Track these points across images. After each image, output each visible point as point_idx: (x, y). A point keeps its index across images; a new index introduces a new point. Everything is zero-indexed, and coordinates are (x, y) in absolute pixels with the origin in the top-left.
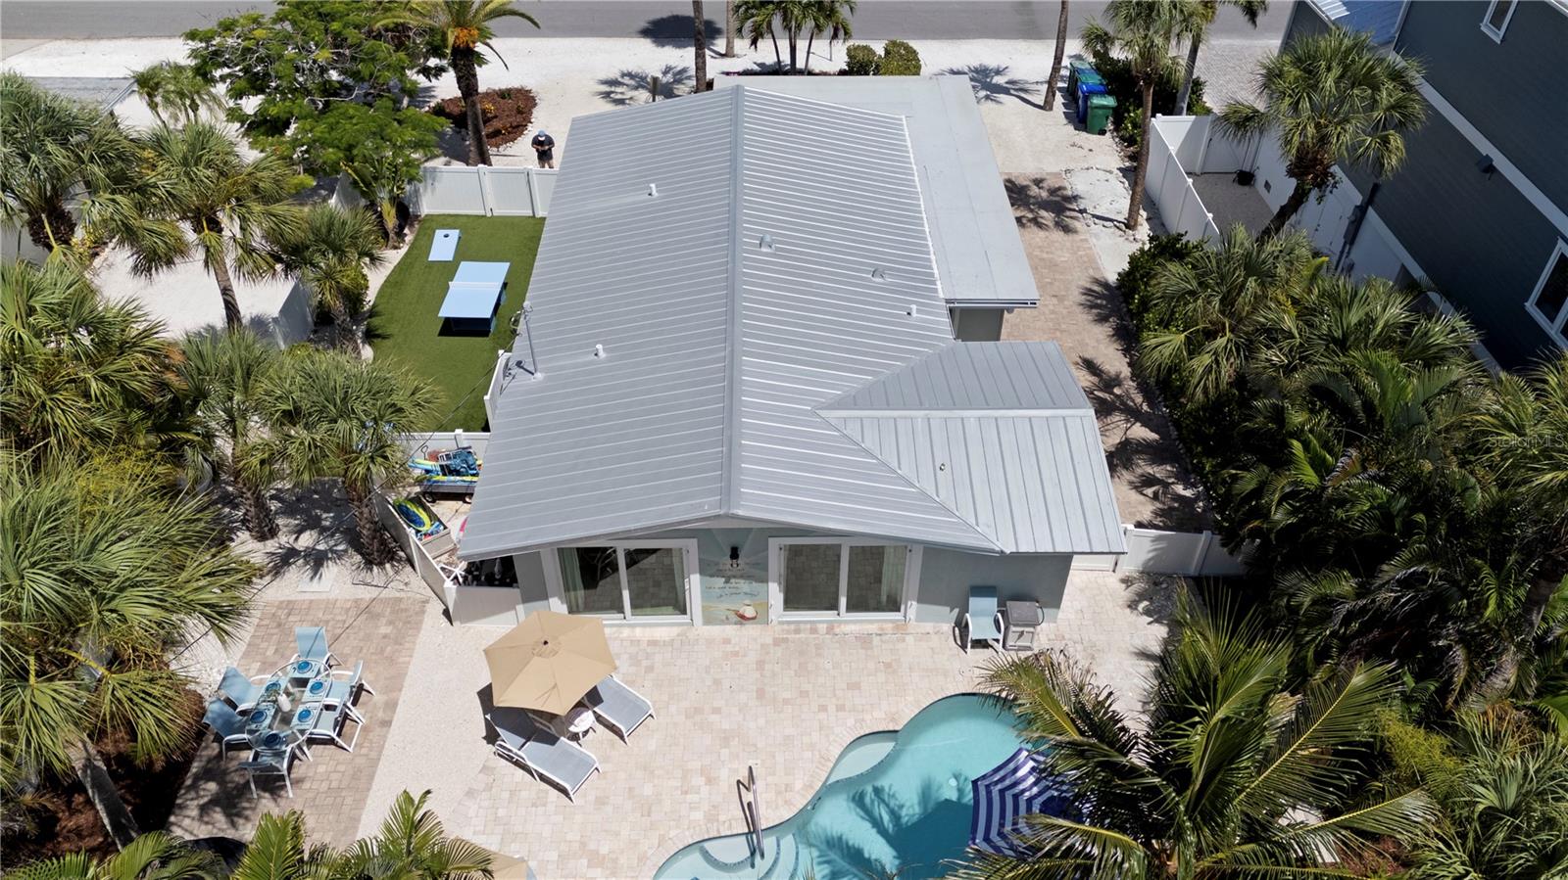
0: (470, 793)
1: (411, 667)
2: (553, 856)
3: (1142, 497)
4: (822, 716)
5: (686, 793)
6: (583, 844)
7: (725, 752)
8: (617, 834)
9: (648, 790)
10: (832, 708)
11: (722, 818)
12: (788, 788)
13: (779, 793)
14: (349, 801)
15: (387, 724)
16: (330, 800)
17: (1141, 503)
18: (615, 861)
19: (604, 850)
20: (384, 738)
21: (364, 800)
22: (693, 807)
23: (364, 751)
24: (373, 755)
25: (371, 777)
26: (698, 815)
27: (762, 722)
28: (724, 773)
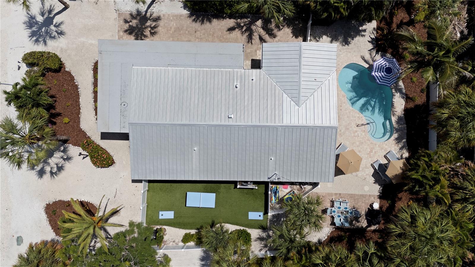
0: (357, 176)
1: (326, 192)
2: (370, 159)
3: (283, 30)
4: (343, 110)
5: (359, 136)
6: (368, 154)
7: (350, 129)
8: (366, 148)
9: (358, 143)
10: (341, 108)
11: (364, 129)
12: (359, 117)
13: (359, 119)
14: (357, 197)
15: (340, 194)
16: (356, 201)
17: (284, 30)
18: (371, 148)
19: (369, 150)
20: (343, 194)
21: (357, 195)
22: (361, 135)
23: (346, 197)
24: (347, 195)
25: (352, 194)
26: (363, 134)
27: (344, 122)
28: (355, 129)
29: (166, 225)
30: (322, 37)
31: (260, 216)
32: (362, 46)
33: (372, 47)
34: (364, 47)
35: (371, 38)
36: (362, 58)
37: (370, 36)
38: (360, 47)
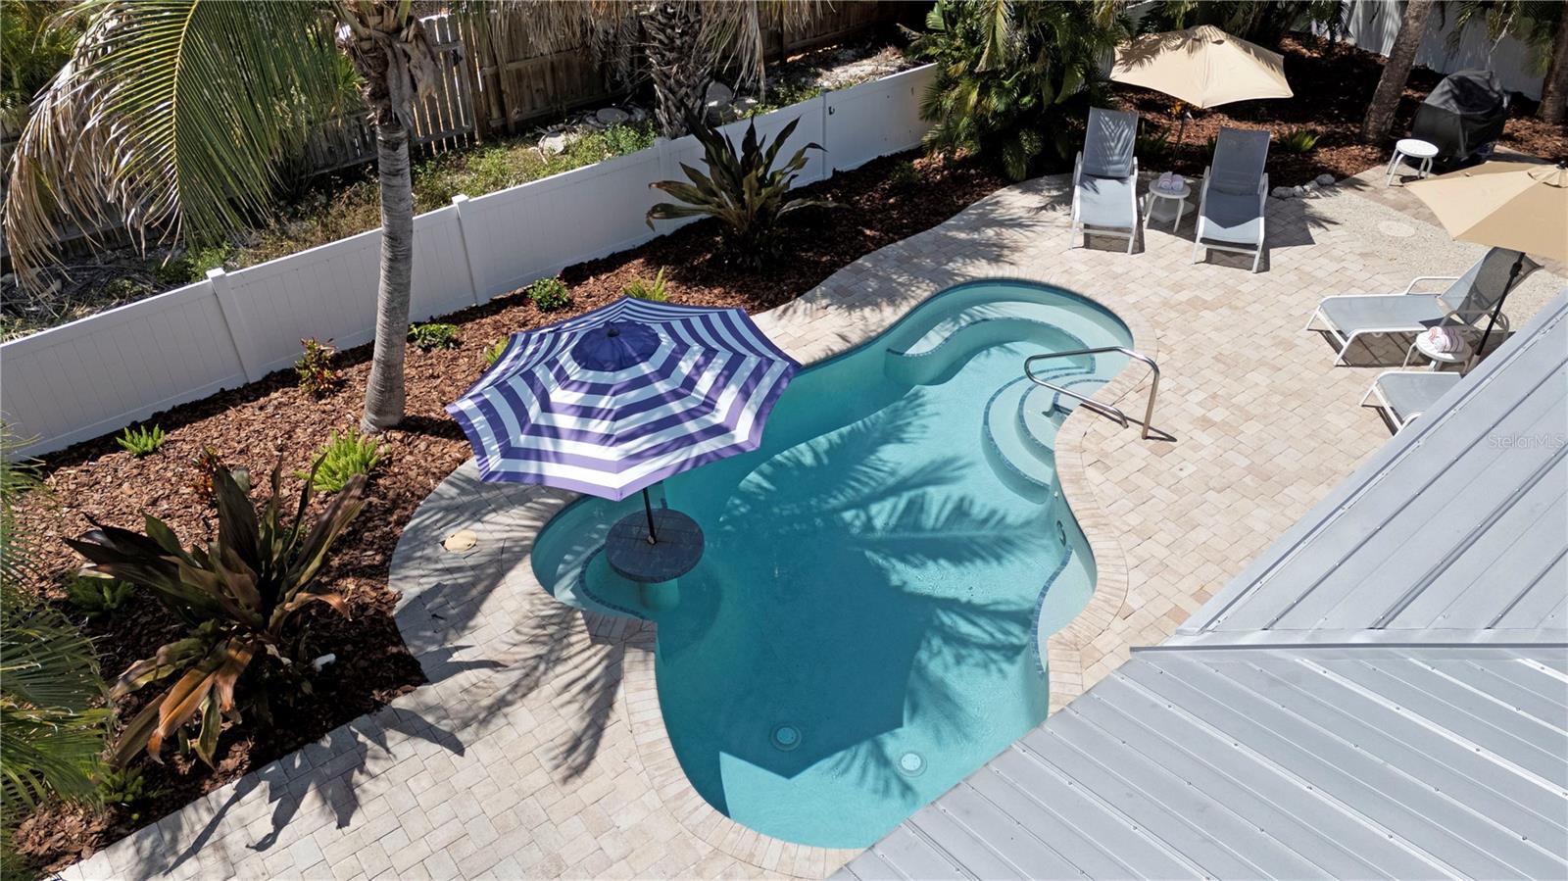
32: (442, 836)
33: (394, 738)
34: (443, 812)
35: (280, 821)
36: (591, 755)
37: (262, 846)
38: (468, 848)
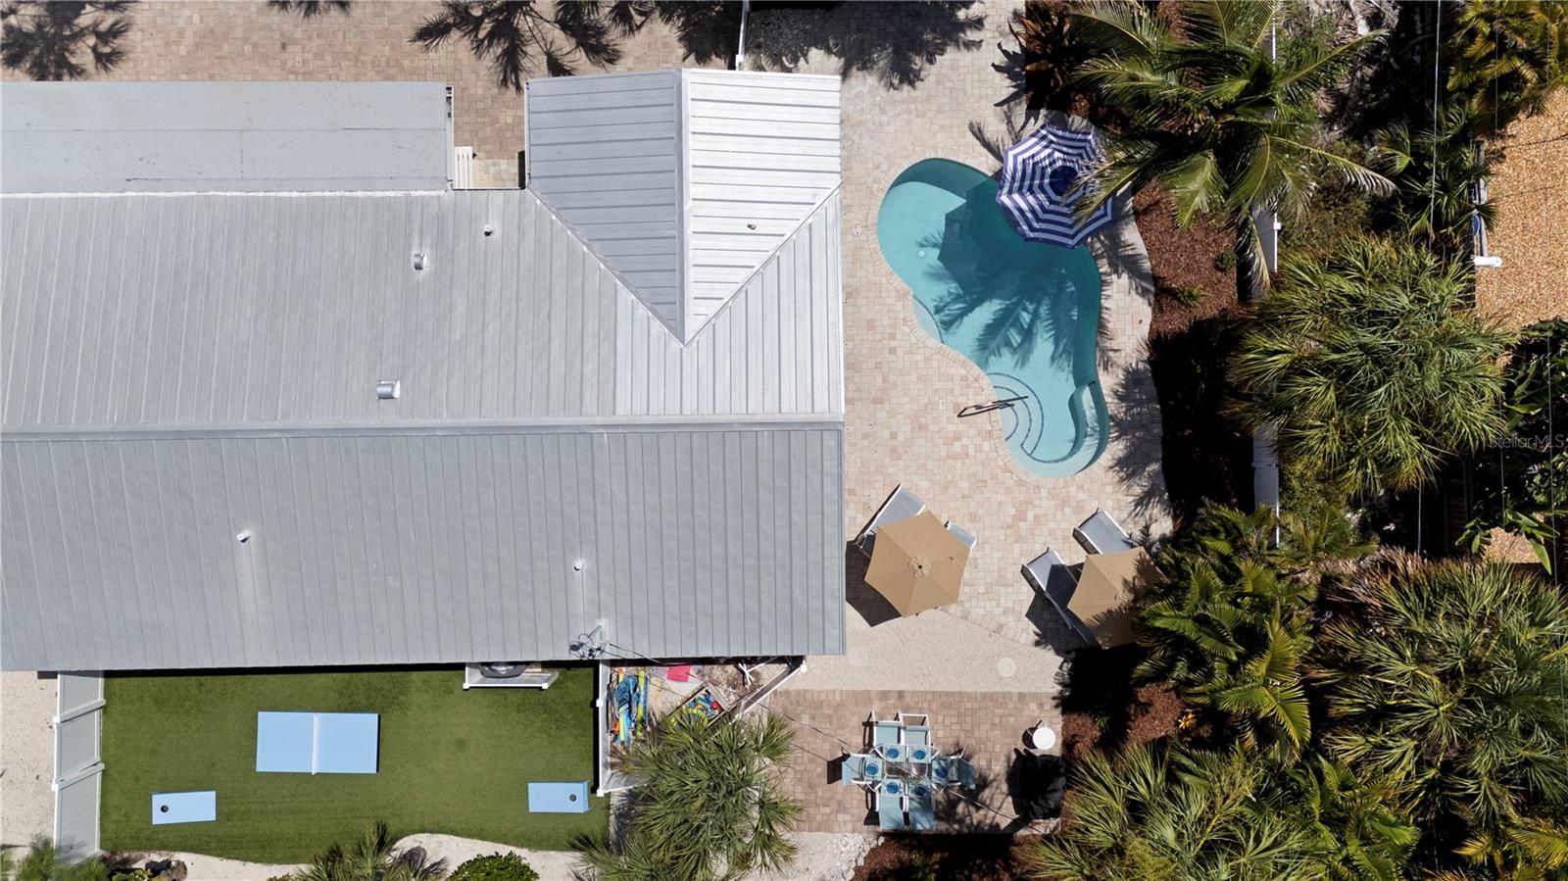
0: (965, 617)
1: (845, 688)
2: (1017, 547)
3: (643, 30)
4: (900, 351)
5: (967, 456)
6: (1008, 527)
7: (932, 428)
8: (1000, 503)
9: (964, 484)
10: (893, 344)
11: (989, 428)
12: (964, 379)
13: (968, 386)
14: (968, 705)
15: (901, 694)
16: (968, 720)
17: (651, 31)
18: (1021, 503)
19: (1013, 511)
20: (913, 693)
21: (968, 694)
22: (979, 449)
23: (926, 705)
24: (929, 697)
25: (948, 694)
26: (986, 446)
27: (904, 400)
28: (951, 428)
29: (185, 849)
30: (805, 55)
31: (573, 798)
32: (969, 89)
33: (1012, 90)
34: (976, 92)
35: (1005, 52)
37: (999, 45)
38: (960, 94)
